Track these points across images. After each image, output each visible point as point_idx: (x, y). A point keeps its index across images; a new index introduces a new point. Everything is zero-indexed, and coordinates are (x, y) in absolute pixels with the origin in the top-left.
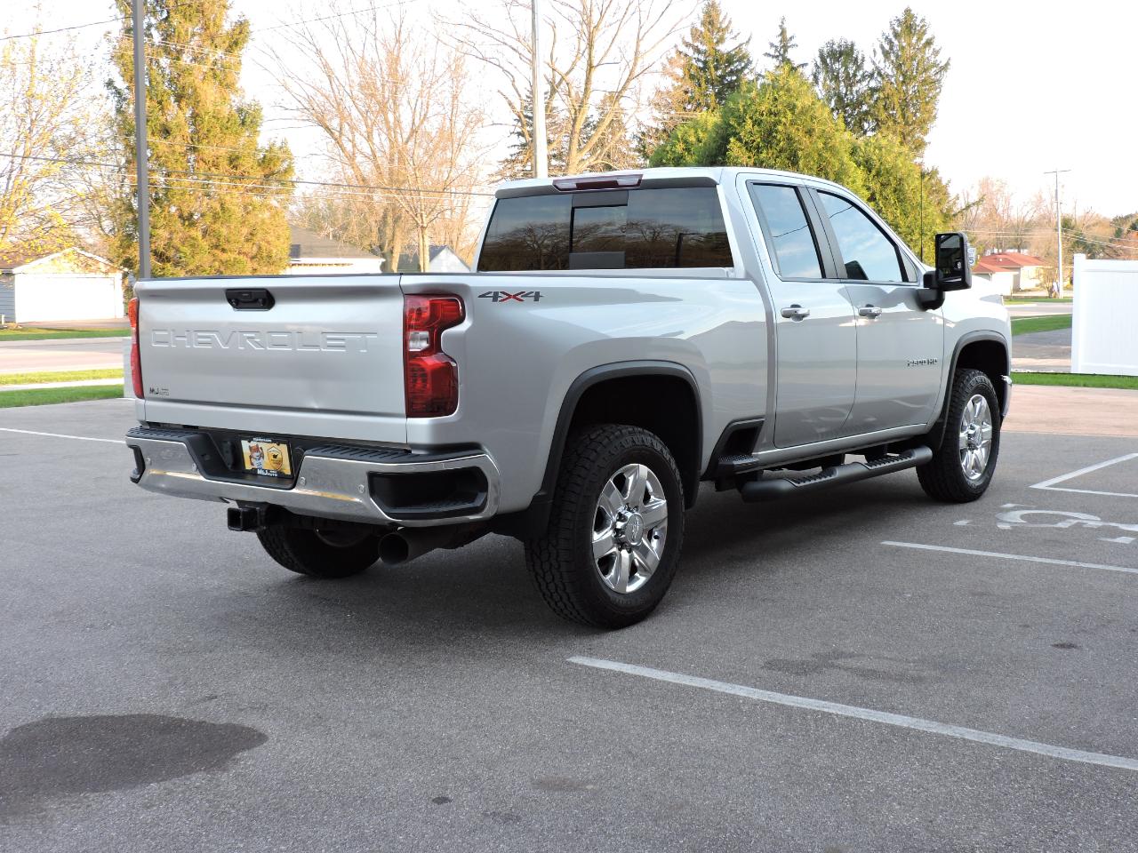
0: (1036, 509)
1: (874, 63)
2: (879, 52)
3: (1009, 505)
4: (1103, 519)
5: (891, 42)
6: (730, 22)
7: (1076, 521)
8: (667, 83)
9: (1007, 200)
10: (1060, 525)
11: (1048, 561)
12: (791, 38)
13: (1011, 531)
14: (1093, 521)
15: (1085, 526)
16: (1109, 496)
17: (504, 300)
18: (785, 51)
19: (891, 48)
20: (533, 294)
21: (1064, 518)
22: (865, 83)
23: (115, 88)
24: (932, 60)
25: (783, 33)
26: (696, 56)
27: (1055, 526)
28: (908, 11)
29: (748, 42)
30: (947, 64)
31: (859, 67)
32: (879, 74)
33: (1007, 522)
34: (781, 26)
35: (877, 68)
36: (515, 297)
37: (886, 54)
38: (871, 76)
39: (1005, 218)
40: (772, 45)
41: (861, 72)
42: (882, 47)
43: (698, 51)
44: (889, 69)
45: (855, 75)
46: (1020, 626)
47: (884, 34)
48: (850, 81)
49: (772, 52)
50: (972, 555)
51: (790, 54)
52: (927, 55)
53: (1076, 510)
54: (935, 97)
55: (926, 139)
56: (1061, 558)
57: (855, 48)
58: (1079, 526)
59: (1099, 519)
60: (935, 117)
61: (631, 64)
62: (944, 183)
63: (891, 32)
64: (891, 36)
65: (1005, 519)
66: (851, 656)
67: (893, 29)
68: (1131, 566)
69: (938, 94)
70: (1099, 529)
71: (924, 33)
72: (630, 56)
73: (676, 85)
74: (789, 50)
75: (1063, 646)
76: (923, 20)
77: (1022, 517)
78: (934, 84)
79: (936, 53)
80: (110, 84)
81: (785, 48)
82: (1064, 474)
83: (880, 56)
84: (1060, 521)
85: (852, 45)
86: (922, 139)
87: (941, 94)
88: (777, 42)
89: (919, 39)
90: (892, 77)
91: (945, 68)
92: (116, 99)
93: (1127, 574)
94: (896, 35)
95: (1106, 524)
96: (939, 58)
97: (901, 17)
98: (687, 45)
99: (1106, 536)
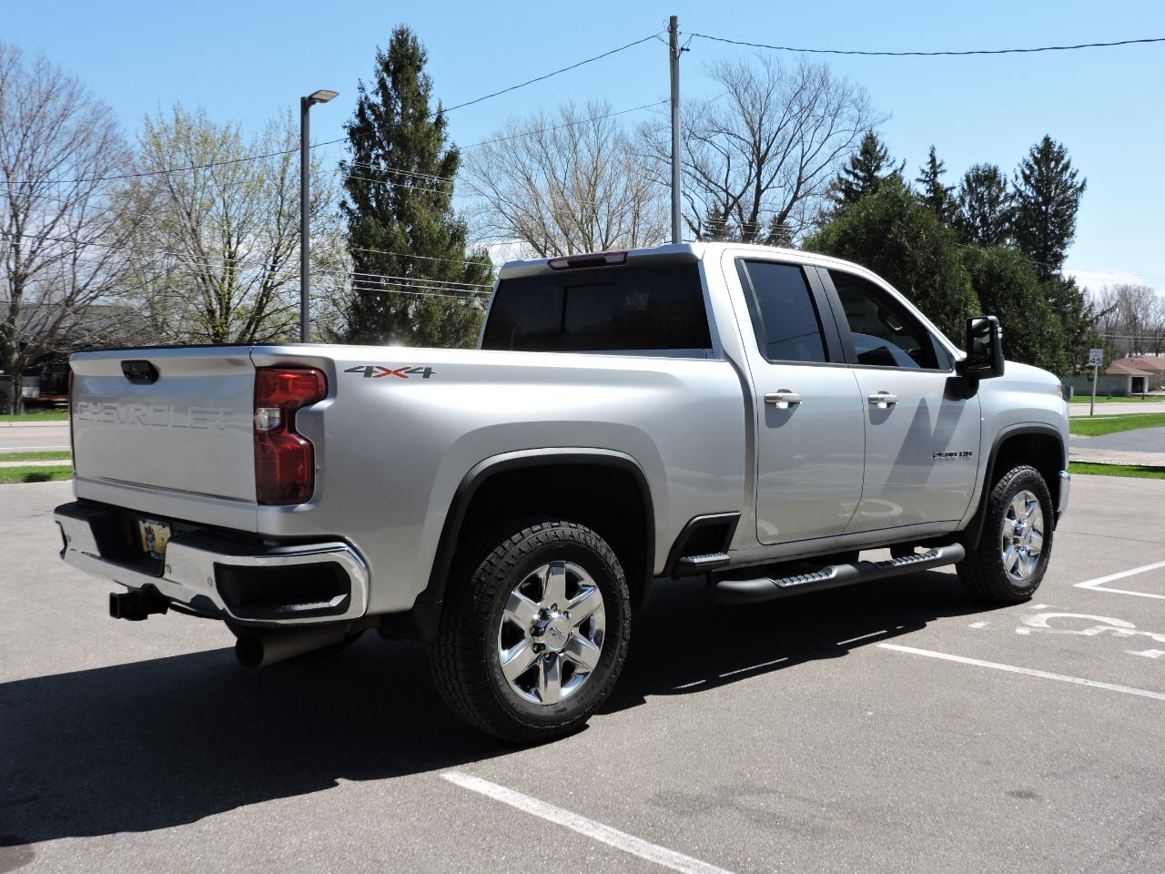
0: (1069, 612)
1: (1016, 187)
2: (1020, 176)
3: (1041, 606)
4: (1139, 628)
5: (1030, 167)
6: (886, 152)
7: (1104, 628)
8: (829, 206)
9: (1146, 309)
10: (1088, 632)
11: (1054, 676)
12: (940, 165)
13: (1029, 637)
14: (1125, 629)
15: (1114, 634)
16: (1156, 600)
17: (380, 376)
18: (935, 176)
19: (1032, 173)
20: (423, 370)
21: (1093, 624)
22: (1007, 204)
23: (348, 208)
24: (1069, 182)
25: (933, 161)
26: (856, 181)
27: (1080, 633)
28: (1047, 140)
29: (902, 168)
30: (1084, 184)
31: (1001, 190)
32: (1021, 195)
33: (1027, 626)
34: (931, 155)
35: (1018, 190)
36: (396, 373)
37: (1027, 179)
38: (1013, 197)
39: (1144, 325)
40: (923, 171)
41: (1004, 194)
42: (1023, 172)
43: (856, 176)
44: (1029, 192)
45: (998, 197)
46: (980, 762)
47: (1025, 160)
48: (994, 202)
49: (923, 177)
50: (969, 665)
51: (941, 179)
52: (1064, 178)
53: (1113, 616)
54: (1071, 215)
55: (1065, 252)
56: (1069, 673)
57: (998, 172)
58: (1108, 633)
59: (1133, 626)
60: (1072, 233)
61: (795, 187)
62: (1080, 291)
63: (1031, 159)
64: (1032, 162)
65: (1027, 623)
66: (761, 791)
67: (1033, 155)
68: (1149, 688)
69: (1075, 212)
70: (1129, 639)
71: (1062, 158)
72: (794, 180)
73: (838, 207)
74: (939, 175)
75: (1019, 794)
76: (1061, 147)
77: (1048, 621)
78: (1072, 204)
79: (1073, 176)
80: (343, 205)
81: (935, 174)
82: (1118, 572)
83: (1021, 180)
84: (1089, 627)
85: (995, 170)
86: (1060, 253)
87: (1077, 212)
88: (927, 168)
89: (1057, 165)
90: (1032, 198)
91: (1082, 189)
92: (348, 217)
93: (1138, 697)
94: (1037, 161)
95: (1139, 633)
96: (1075, 180)
97: (1040, 145)
98: (848, 172)
99: (1133, 648)
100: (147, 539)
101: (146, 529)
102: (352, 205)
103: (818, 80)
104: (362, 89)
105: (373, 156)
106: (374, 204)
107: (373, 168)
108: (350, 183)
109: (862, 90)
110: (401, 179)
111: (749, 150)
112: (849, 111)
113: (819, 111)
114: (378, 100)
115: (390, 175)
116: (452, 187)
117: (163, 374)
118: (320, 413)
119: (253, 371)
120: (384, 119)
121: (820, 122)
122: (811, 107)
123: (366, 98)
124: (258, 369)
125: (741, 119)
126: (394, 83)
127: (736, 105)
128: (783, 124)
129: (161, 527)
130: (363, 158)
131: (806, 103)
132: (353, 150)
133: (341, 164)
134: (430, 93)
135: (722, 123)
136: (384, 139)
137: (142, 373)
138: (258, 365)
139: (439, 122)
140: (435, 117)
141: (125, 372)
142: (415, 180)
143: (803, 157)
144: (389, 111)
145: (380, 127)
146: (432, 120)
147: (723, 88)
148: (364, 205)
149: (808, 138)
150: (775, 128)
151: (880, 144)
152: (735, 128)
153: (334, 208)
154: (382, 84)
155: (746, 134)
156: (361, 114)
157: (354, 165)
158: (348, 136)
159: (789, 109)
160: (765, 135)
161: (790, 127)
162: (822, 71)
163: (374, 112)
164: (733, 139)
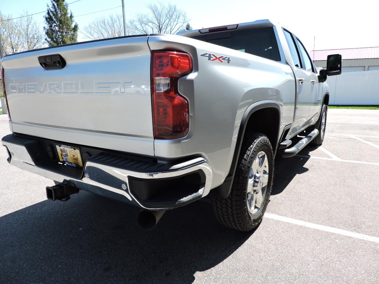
17: (213, 60)
20: (227, 59)
36: (219, 59)
100: (62, 155)
101: (61, 150)
102: (49, 40)
103: (173, 8)
104: (48, 6)
105: (53, 26)
106: (55, 40)
107: (54, 29)
108: (47, 33)
109: (185, 13)
110: (62, 32)
111: (157, 27)
112: (181, 18)
113: (174, 17)
114: (53, 10)
115: (59, 31)
116: (77, 35)
117: (68, 62)
118: (191, 81)
119: (149, 54)
120: (56, 15)
121: (175, 21)
122: (172, 16)
123: (50, 9)
124: (153, 52)
125: (155, 19)
126: (57, 5)
127: (154, 15)
128: (165, 20)
129: (73, 149)
130: (51, 26)
131: (171, 15)
132: (47, 24)
133: (44, 28)
134: (68, 8)
135: (151, 20)
136: (56, 21)
137: (55, 62)
138: (152, 49)
139: (71, 17)
140: (70, 15)
141: (41, 64)
142: (66, 33)
143: (171, 29)
144: (57, 13)
145: (55, 17)
146: (69, 15)
147: (150, 11)
148: (52, 39)
149: (172, 24)
150: (163, 22)
151: (191, 27)
152: (154, 21)
153: (44, 40)
154: (53, 5)
155: (157, 23)
156: (48, 13)
157: (48, 28)
158: (45, 20)
159: (167, 16)
160: (161, 23)
161: (167, 21)
162: (174, 7)
163: (52, 13)
164: (154, 25)
